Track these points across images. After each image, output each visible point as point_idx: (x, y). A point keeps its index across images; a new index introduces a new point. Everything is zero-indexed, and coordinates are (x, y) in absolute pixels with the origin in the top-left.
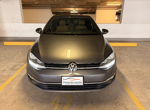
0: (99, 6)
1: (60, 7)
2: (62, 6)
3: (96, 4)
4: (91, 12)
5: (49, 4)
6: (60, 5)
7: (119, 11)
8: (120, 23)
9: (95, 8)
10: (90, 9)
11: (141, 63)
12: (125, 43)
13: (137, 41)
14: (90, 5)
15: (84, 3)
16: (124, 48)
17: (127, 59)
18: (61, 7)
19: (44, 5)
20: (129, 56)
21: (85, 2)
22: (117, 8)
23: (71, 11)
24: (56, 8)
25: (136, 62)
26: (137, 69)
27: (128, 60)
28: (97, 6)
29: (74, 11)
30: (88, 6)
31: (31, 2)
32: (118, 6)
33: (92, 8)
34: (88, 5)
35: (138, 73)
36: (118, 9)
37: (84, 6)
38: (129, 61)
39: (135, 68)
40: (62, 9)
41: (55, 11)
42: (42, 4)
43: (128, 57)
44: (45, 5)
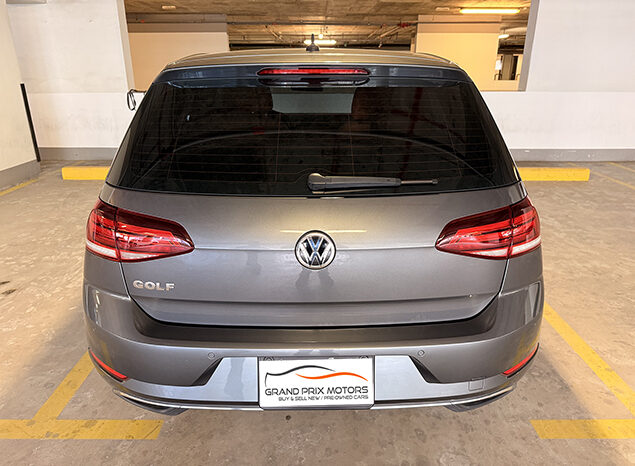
0: (429, 18)
1: (263, 23)
2: (274, 20)
3: (419, 8)
4: (392, 42)
5: (220, 11)
6: (264, 14)
7: (511, 36)
8: (522, 88)
9: (410, 24)
10: (390, 30)
11: (610, 244)
12: (542, 169)
13: (587, 162)
14: (392, 15)
15: (369, 6)
16: (538, 190)
17: (552, 227)
18: (267, 24)
19: (201, 17)
20: (560, 219)
21: (373, 4)
22: (502, 25)
23: (305, 37)
24: (245, 26)
25: (588, 241)
26: (596, 263)
27: (556, 234)
28: (421, 18)
29: (321, 36)
30: (384, 17)
31: (149, 5)
32: (505, 18)
33: (399, 25)
34: (382, 15)
35: (597, 277)
36: (505, 28)
37: (366, 19)
38: (562, 236)
39: (587, 262)
40: (273, 29)
41: (239, 40)
42: (194, 11)
43: (556, 223)
44: (204, 13)
